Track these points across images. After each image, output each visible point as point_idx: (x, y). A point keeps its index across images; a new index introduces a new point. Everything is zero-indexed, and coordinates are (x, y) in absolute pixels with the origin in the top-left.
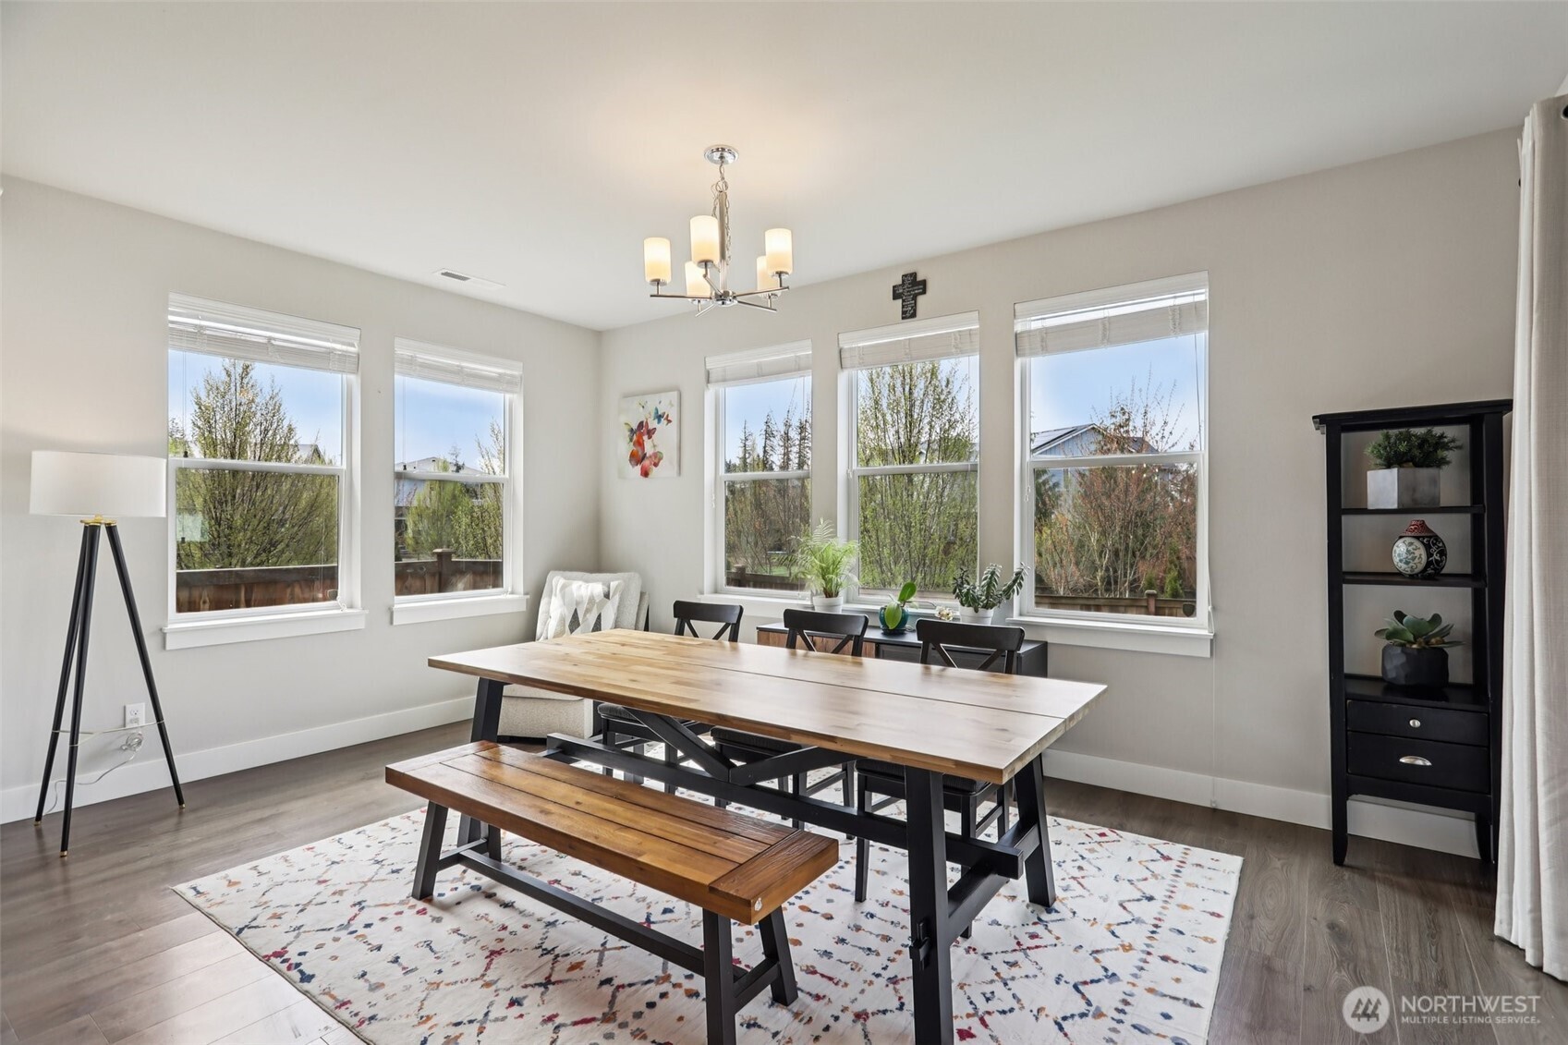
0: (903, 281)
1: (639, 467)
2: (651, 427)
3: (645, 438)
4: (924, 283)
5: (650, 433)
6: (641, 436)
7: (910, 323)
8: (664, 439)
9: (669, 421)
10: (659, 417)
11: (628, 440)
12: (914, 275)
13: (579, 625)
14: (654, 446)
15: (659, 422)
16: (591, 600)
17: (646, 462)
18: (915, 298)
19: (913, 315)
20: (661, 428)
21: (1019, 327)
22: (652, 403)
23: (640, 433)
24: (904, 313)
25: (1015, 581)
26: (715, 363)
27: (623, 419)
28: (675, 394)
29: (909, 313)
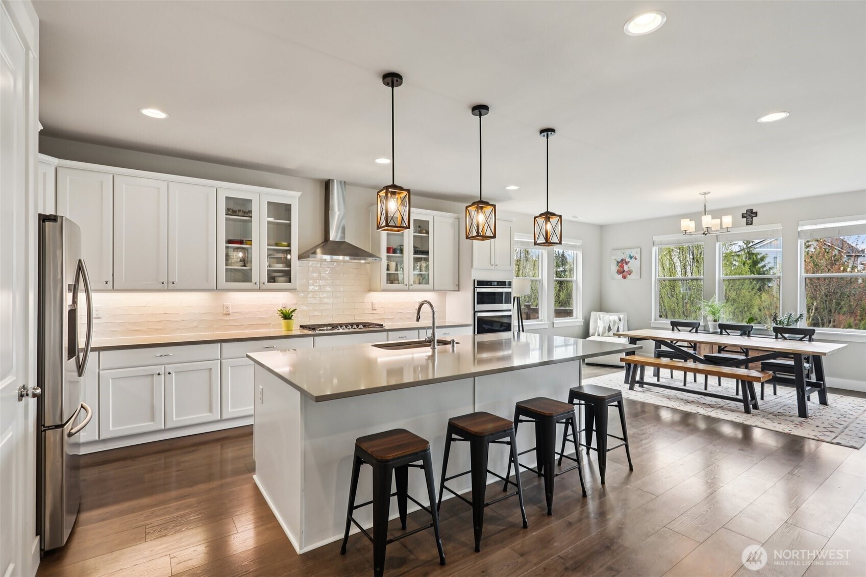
0: (747, 212)
1: (621, 275)
2: (627, 261)
3: (624, 265)
4: (756, 213)
5: (627, 263)
6: (623, 263)
7: (750, 227)
8: (633, 265)
9: (636, 259)
10: (631, 258)
11: (616, 265)
12: (752, 210)
13: (611, 330)
14: (629, 268)
15: (631, 259)
16: (615, 322)
17: (625, 273)
18: (752, 218)
19: (752, 224)
20: (632, 261)
21: (800, 229)
22: (628, 252)
23: (622, 263)
24: (747, 223)
25: (800, 317)
26: (656, 238)
27: (613, 258)
28: (639, 249)
29: (749, 223)
